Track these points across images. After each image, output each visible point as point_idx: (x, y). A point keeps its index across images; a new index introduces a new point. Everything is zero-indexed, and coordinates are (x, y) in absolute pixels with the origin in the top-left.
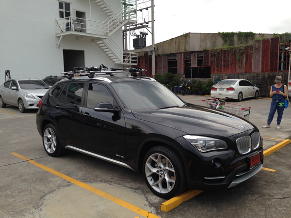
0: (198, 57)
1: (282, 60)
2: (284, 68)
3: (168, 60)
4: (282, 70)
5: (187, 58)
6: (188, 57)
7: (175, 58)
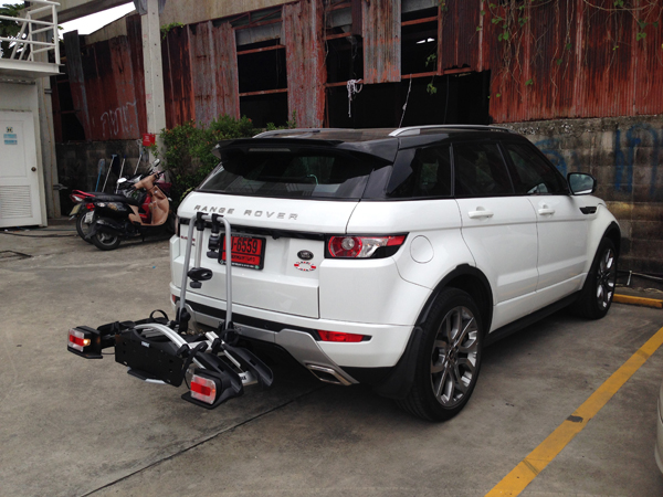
3: (240, 48)
5: (339, 30)
6: (344, 21)
7: (273, 36)
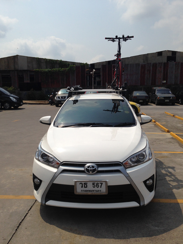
0: (30, 75)
1: (88, 80)
2: (89, 85)
3: (2, 76)
4: (88, 86)
5: (20, 75)
7: (8, 75)
